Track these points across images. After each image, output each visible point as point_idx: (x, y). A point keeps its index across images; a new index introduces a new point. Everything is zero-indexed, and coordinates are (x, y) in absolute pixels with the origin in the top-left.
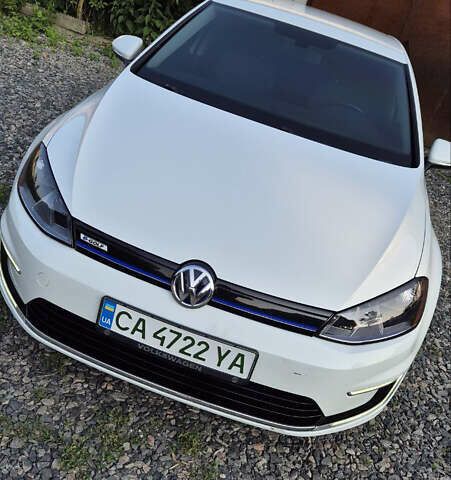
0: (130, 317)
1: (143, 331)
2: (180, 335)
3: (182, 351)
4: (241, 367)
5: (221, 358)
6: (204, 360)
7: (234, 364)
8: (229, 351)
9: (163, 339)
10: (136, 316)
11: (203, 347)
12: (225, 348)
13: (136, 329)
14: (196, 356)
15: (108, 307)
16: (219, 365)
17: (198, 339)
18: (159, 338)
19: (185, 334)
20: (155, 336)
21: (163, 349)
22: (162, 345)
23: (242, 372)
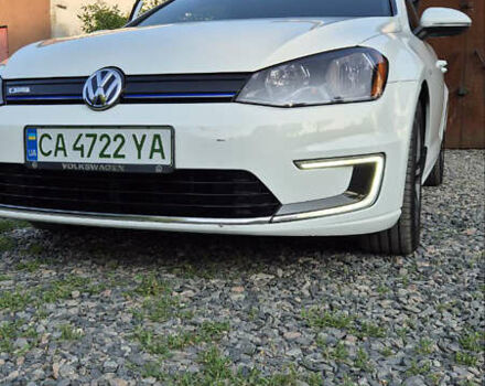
0: (50, 138)
1: (63, 149)
2: (95, 136)
3: (102, 155)
4: (161, 150)
5: (139, 147)
6: (123, 156)
7: (153, 150)
8: (144, 137)
9: (82, 149)
10: (54, 133)
11: (119, 141)
12: (139, 134)
13: (58, 149)
14: (116, 155)
15: (31, 138)
16: (139, 157)
17: (112, 133)
18: (78, 149)
19: (99, 132)
20: (75, 148)
21: (85, 160)
22: (82, 156)
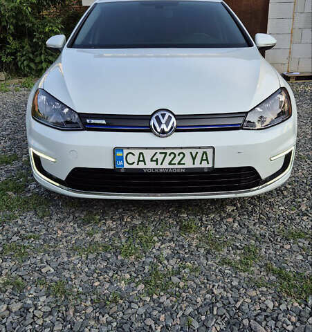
0: (133, 155)
1: (144, 161)
2: (166, 154)
3: (170, 164)
4: (207, 160)
5: (194, 159)
6: (184, 164)
7: (202, 160)
8: (197, 153)
9: (157, 160)
10: (137, 152)
11: (182, 155)
12: (194, 152)
13: (139, 161)
14: (179, 163)
15: (119, 154)
16: (194, 164)
17: (177, 152)
18: (154, 161)
19: (169, 151)
20: (152, 160)
21: (159, 166)
22: (157, 164)
23: (208, 163)
